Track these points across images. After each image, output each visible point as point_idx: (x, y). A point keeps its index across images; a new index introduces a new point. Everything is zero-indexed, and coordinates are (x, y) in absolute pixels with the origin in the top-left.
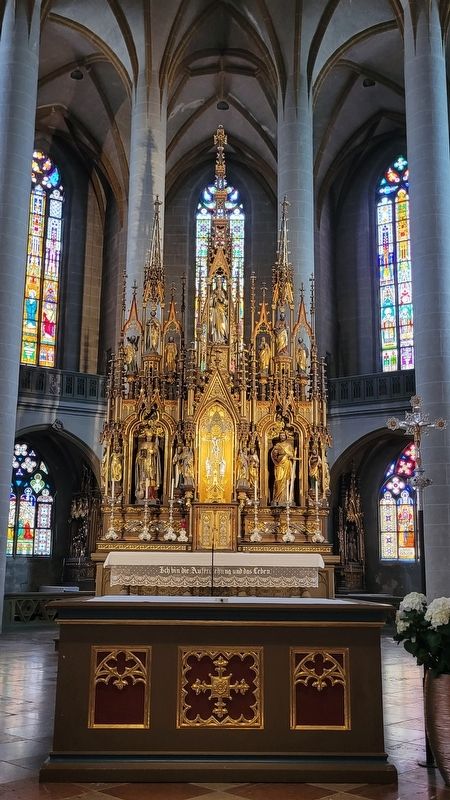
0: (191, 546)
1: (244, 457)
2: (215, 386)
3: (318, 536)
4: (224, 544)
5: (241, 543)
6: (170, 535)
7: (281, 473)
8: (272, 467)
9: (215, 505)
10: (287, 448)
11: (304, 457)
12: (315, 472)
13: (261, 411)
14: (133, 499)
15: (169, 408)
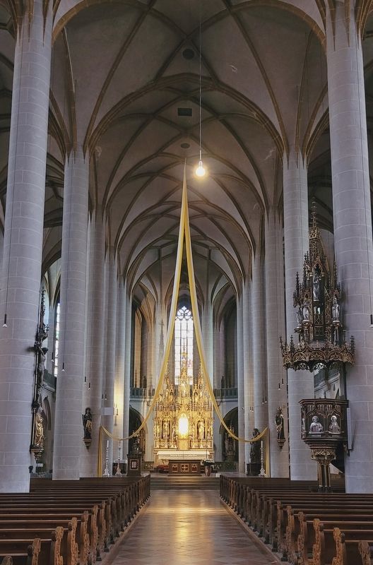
0: (178, 449)
1: (191, 427)
2: (183, 409)
3: (209, 447)
4: (186, 449)
5: (190, 448)
6: (172, 447)
7: (200, 430)
8: (198, 428)
9: (183, 439)
10: (202, 423)
11: (206, 427)
12: (209, 430)
13: (195, 414)
14: (162, 437)
15: (171, 413)
